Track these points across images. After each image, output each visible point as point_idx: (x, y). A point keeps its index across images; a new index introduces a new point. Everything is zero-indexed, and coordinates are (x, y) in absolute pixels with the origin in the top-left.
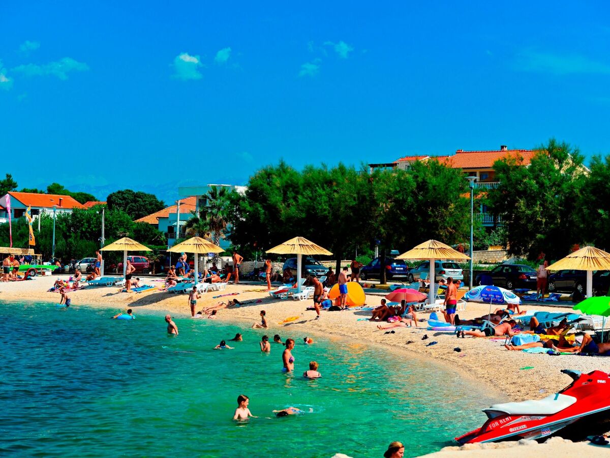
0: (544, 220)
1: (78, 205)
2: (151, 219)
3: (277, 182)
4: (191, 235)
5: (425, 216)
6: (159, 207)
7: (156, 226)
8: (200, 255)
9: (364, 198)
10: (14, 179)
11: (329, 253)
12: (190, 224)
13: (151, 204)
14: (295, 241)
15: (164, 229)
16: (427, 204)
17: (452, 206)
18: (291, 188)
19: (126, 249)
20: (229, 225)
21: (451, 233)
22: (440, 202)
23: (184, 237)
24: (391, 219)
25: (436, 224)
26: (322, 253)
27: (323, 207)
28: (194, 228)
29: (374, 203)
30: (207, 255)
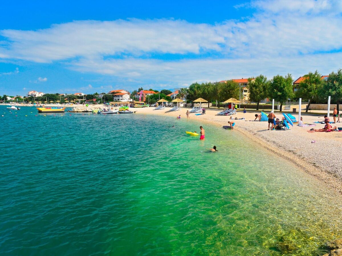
0: (259, 92)
1: (155, 93)
2: (169, 95)
3: (196, 86)
4: (177, 98)
5: (230, 92)
6: (171, 93)
7: (170, 97)
8: (179, 102)
9: (215, 89)
10: (143, 88)
11: (207, 102)
12: (177, 96)
13: (169, 92)
14: (200, 99)
15: (172, 97)
16: (230, 90)
17: (236, 90)
18: (199, 87)
19: (163, 101)
20: (185, 95)
21: (235, 96)
22: (233, 89)
23: (176, 98)
24: (221, 94)
25: (232, 94)
26: (205, 101)
27: (206, 91)
28: (178, 96)
29: (217, 90)
30: (180, 102)
